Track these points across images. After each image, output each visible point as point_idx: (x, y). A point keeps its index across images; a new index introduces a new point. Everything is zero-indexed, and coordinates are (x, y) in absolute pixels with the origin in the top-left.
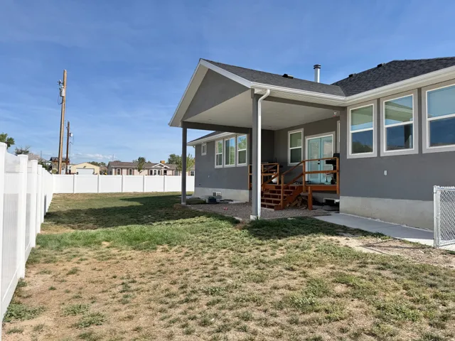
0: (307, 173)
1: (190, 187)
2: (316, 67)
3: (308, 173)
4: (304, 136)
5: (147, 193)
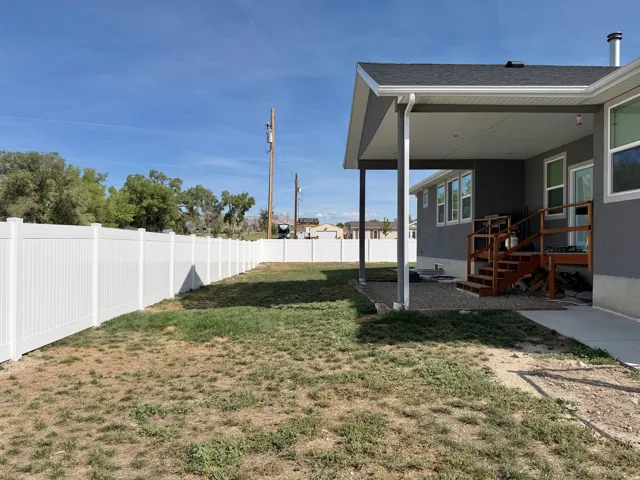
0: (571, 229)
1: (411, 256)
2: (612, 37)
3: (574, 229)
4: (568, 165)
5: (373, 263)
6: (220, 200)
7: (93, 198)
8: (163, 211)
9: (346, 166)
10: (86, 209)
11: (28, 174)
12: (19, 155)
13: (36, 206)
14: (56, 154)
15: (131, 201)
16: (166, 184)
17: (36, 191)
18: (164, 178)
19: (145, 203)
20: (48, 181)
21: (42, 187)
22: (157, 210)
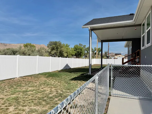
6: (94, 50)
7: (67, 50)
8: (81, 52)
10: (65, 52)
11: (55, 45)
12: (53, 42)
13: (56, 52)
15: (75, 50)
16: (83, 46)
17: (56, 49)
18: (82, 45)
19: (77, 51)
20: (58, 47)
21: (57, 48)
22: (80, 52)
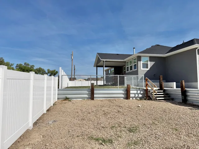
6: (47, 72)
9: (94, 66)
14: (2, 58)
16: (30, 66)
